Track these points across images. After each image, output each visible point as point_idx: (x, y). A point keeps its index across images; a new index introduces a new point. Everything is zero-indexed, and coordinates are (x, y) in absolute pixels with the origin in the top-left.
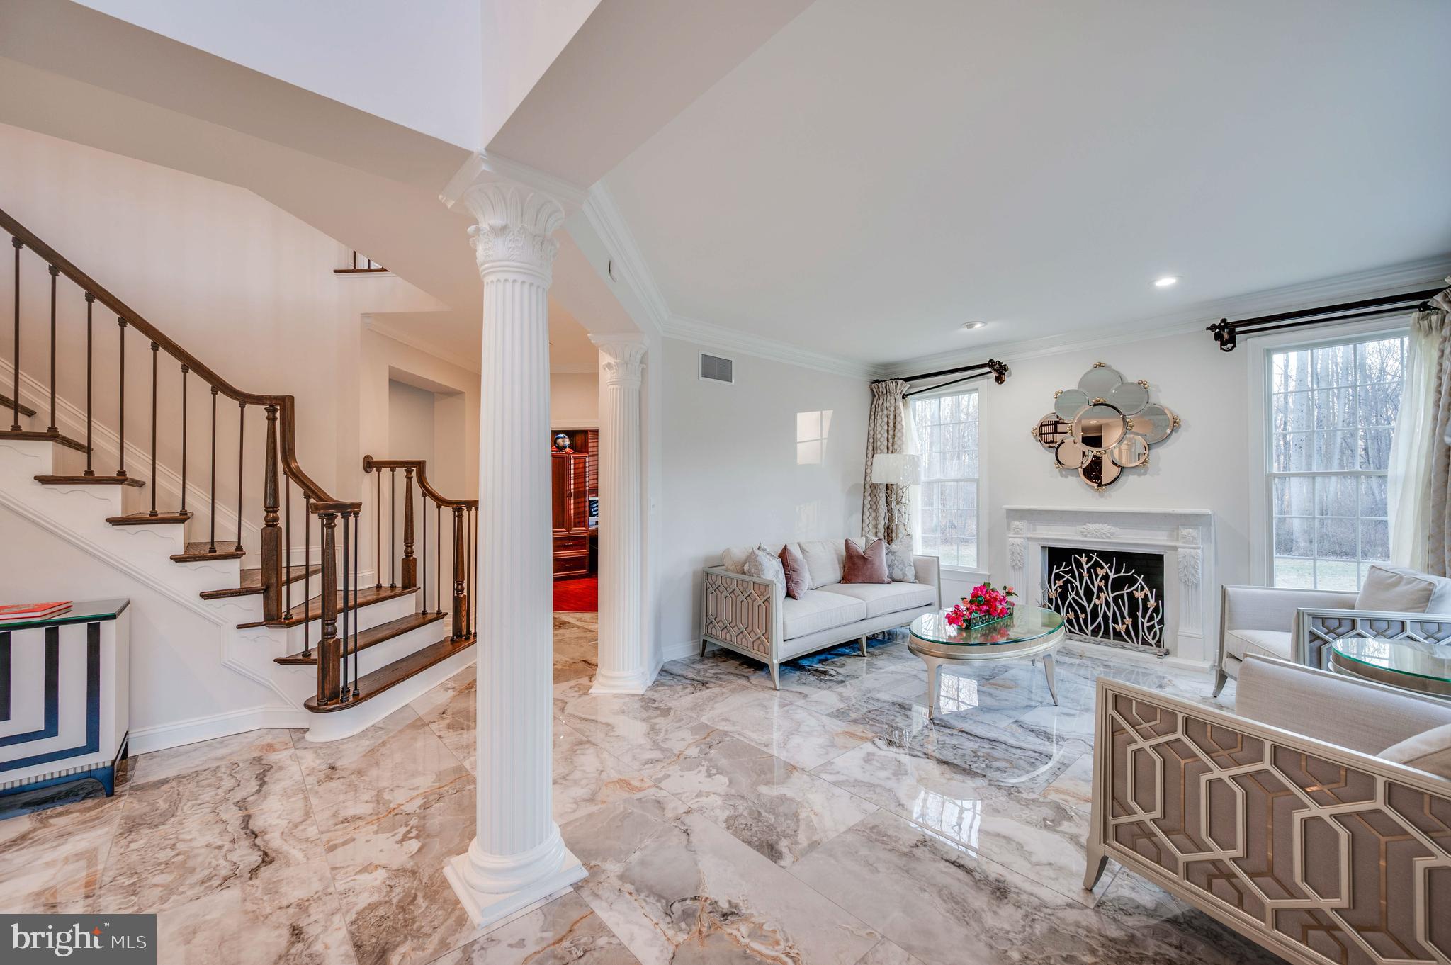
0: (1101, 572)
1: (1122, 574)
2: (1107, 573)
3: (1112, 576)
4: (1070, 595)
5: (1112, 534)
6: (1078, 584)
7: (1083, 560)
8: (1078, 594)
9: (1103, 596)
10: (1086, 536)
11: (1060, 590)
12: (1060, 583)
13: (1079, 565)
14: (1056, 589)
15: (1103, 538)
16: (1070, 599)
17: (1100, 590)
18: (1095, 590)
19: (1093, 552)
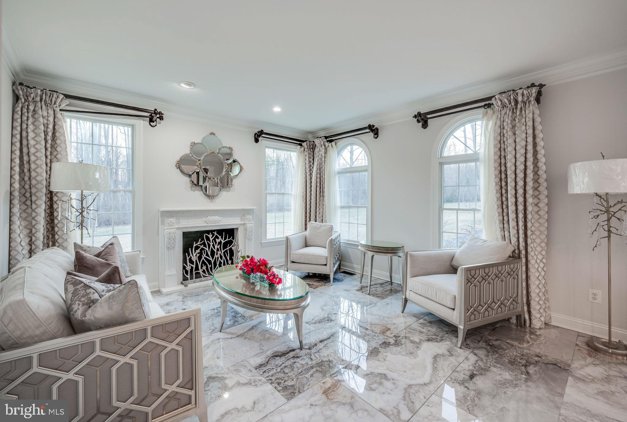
0: (218, 241)
1: (227, 240)
2: (221, 241)
3: (223, 242)
4: (203, 256)
5: (220, 221)
6: (207, 249)
7: (210, 236)
8: (207, 255)
9: (219, 252)
10: (208, 223)
11: (198, 255)
12: (198, 251)
13: (208, 239)
14: (196, 255)
15: (215, 223)
16: (203, 257)
17: (218, 250)
18: (215, 251)
19: (214, 231)
